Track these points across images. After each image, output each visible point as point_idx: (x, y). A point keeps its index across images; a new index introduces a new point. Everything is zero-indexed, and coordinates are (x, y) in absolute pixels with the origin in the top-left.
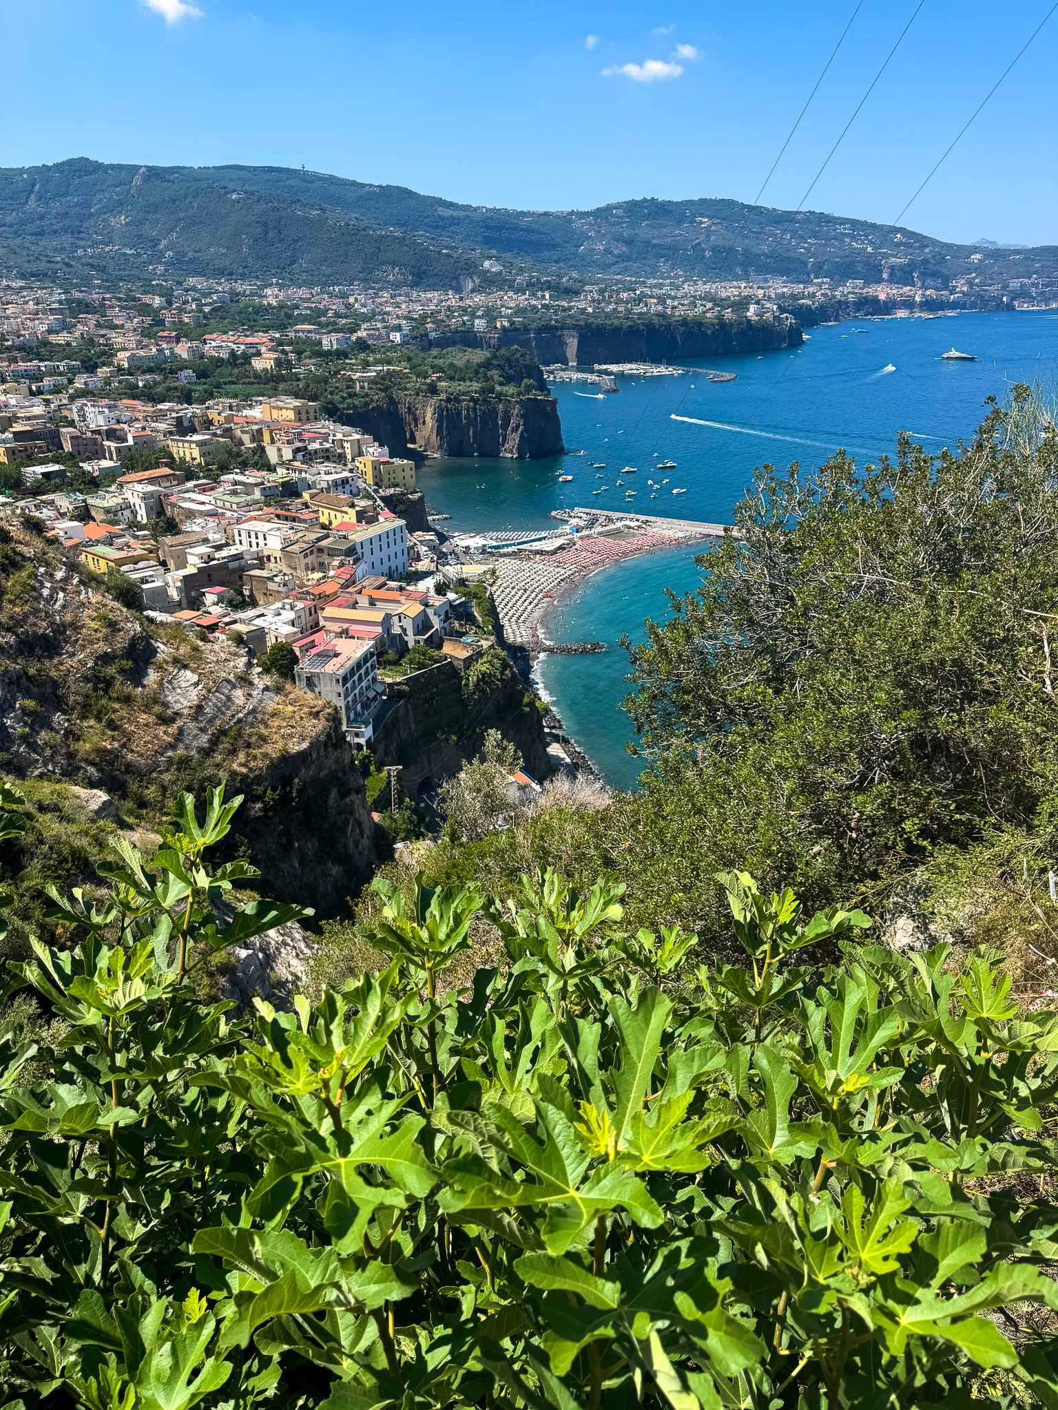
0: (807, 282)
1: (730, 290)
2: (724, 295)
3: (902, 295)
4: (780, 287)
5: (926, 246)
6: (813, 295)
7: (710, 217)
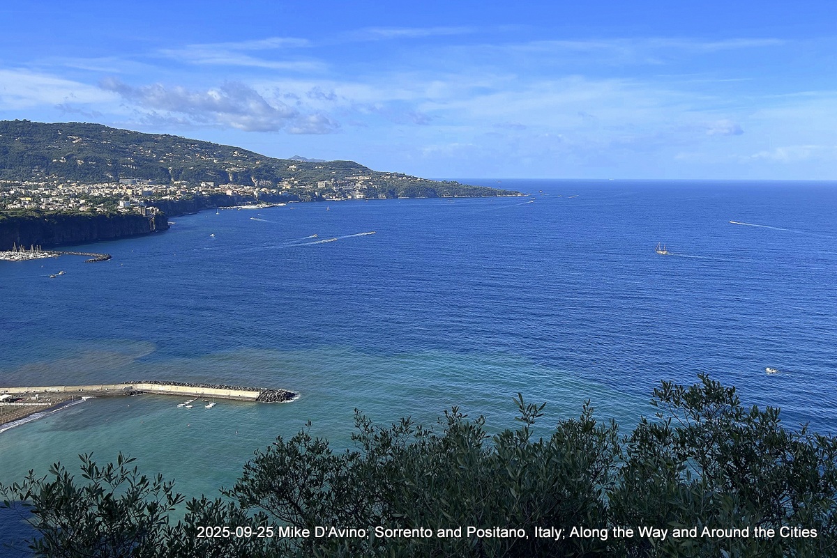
0: (168, 183)
1: (101, 190)
2: (96, 194)
3: (244, 192)
4: (145, 187)
5: (257, 160)
6: (174, 193)
7: (81, 136)
